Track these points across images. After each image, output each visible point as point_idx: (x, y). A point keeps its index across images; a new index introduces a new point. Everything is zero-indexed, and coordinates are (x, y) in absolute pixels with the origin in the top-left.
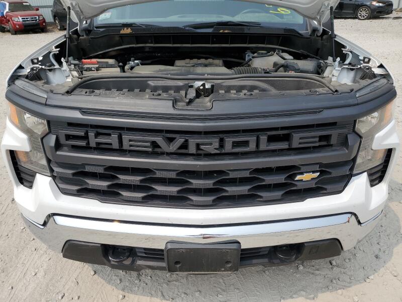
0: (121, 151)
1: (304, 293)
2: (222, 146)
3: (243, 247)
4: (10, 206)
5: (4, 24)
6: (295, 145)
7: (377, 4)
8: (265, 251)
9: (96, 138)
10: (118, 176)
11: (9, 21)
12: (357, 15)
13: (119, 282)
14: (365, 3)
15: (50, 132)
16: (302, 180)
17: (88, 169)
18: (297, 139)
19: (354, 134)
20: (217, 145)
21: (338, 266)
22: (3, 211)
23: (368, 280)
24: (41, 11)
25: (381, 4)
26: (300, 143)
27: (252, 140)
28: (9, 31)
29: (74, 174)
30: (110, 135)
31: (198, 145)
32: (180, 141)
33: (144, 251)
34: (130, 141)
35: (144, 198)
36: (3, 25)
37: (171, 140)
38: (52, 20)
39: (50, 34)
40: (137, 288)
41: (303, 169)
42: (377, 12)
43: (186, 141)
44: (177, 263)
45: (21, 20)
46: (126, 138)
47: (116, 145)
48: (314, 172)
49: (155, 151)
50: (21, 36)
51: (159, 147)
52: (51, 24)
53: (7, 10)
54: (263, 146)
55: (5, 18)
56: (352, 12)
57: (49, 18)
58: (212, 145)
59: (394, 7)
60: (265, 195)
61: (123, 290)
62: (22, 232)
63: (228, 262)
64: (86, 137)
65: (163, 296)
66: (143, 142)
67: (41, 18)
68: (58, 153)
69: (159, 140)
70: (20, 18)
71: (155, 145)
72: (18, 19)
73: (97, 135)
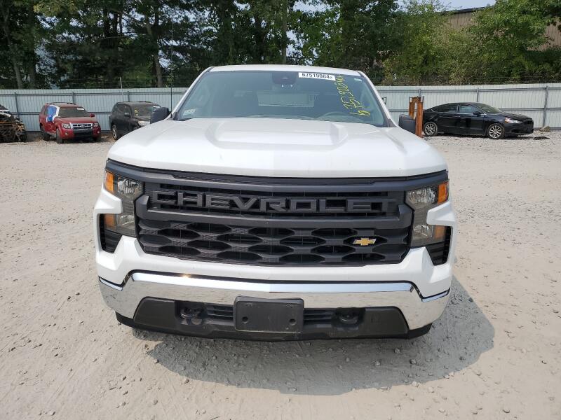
0: (204, 210)
1: (377, 384)
2: (288, 206)
3: (306, 306)
4: (65, 304)
5: (49, 131)
6: (350, 209)
7: (512, 122)
8: (329, 316)
9: (184, 197)
10: (199, 233)
11: (57, 127)
12: (487, 133)
13: (183, 369)
14: (497, 120)
15: (144, 194)
16: (359, 245)
17: (173, 226)
18: (351, 204)
19: (404, 205)
20: (283, 204)
21: (416, 364)
22: (58, 308)
23: (447, 376)
24: (96, 118)
25: (517, 122)
26: (354, 208)
27: (313, 201)
28: (55, 140)
29: (159, 232)
30: (196, 195)
31: (268, 204)
32: (253, 200)
33: (214, 309)
34: (213, 199)
35: (219, 255)
36: (48, 133)
37: (246, 200)
38: (108, 128)
39: (104, 143)
40: (201, 375)
41: (360, 233)
42: (513, 131)
43: (258, 200)
44: (245, 319)
45: (72, 127)
46: (209, 197)
47: (200, 203)
48: (371, 238)
49: (232, 209)
50: (68, 145)
51: (236, 206)
52: (106, 133)
53: (57, 115)
54: (323, 209)
55: (53, 124)
56: (481, 129)
57: (105, 126)
58: (279, 205)
59: (535, 126)
60: (327, 257)
61: (187, 376)
62: (80, 325)
63: (292, 321)
64: (175, 197)
65: (229, 382)
66: (222, 201)
67: (96, 125)
68: (149, 211)
69: (236, 199)
70: (71, 125)
71: (232, 204)
72: (69, 125)
73: (185, 195)
